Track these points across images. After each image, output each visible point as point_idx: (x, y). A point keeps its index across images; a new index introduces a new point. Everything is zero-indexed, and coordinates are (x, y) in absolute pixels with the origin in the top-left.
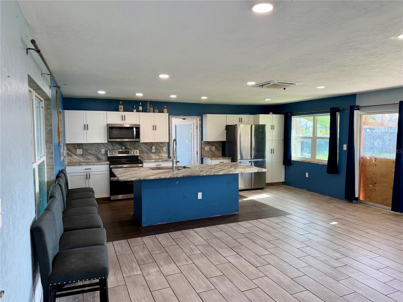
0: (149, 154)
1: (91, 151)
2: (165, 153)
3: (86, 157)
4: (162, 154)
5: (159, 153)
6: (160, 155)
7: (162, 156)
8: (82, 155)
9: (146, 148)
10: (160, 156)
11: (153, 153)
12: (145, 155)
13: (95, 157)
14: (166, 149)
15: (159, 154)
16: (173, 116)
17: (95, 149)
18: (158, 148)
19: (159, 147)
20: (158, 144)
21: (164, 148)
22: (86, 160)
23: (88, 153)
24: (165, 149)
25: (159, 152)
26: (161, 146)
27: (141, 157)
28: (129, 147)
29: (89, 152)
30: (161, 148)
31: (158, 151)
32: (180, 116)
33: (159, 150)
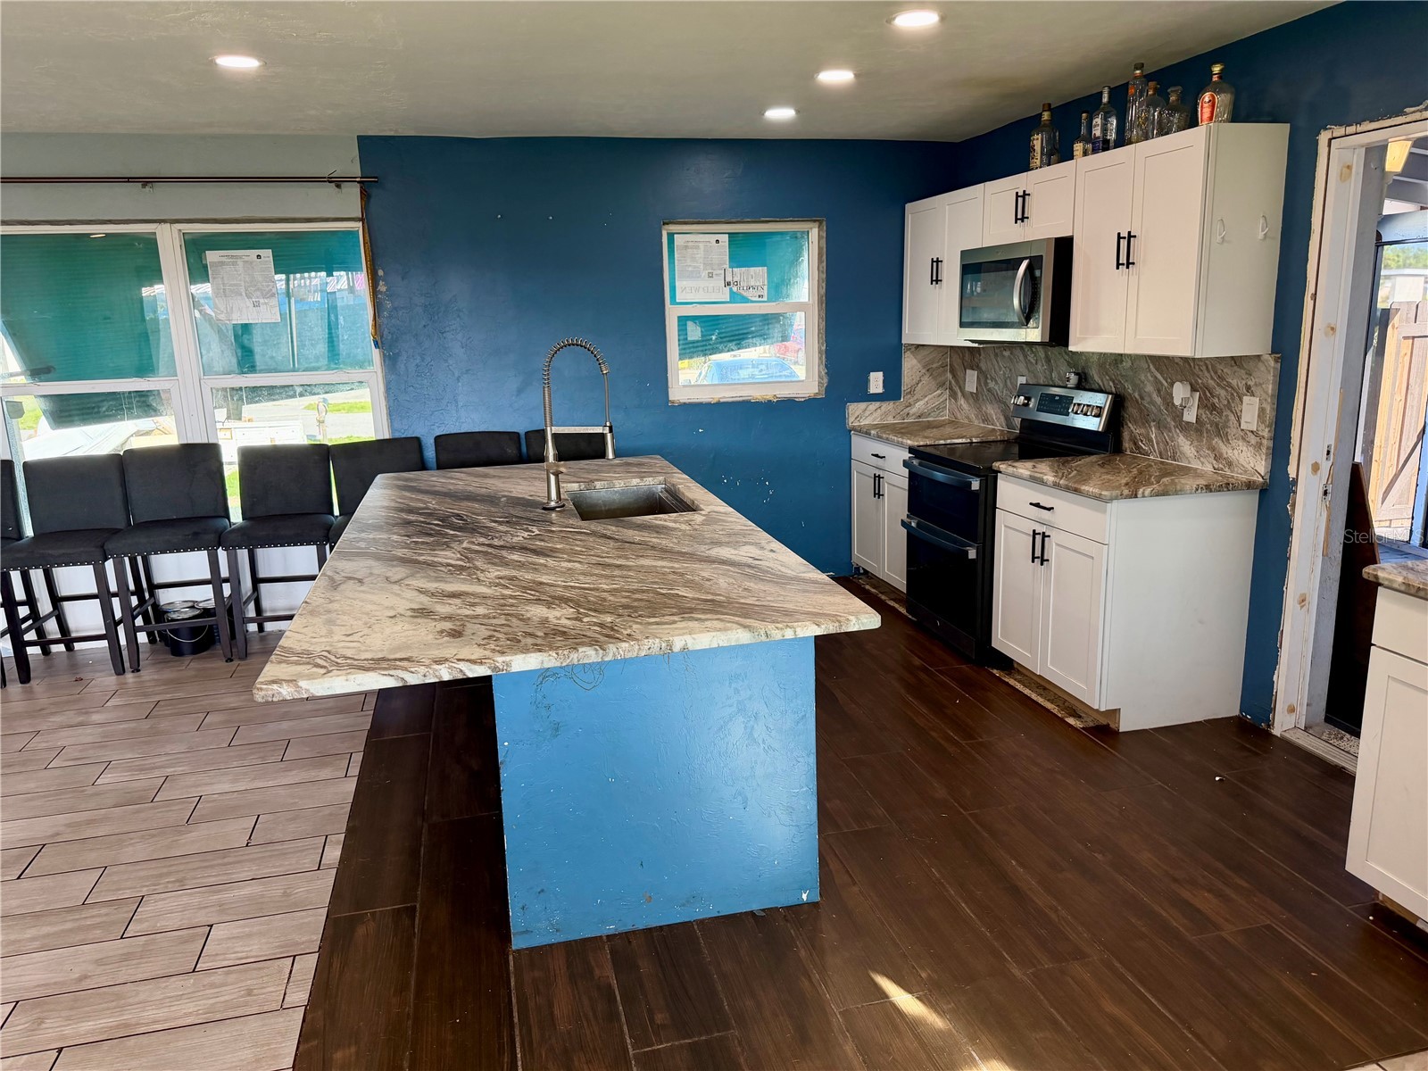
0: (1170, 431)
1: (997, 383)
2: (1253, 440)
3: (984, 408)
4: (1233, 443)
5: (1219, 435)
6: (1225, 450)
7: (1230, 464)
8: (975, 398)
9: (1159, 391)
10: (1221, 455)
11: (1185, 427)
12: (1153, 436)
13: (1002, 411)
14: (1262, 410)
15: (1216, 441)
16: (1339, 131)
17: (1004, 373)
18: (1216, 400)
19: (1223, 393)
20: (1216, 373)
21: (1246, 399)
22: (984, 423)
23: (989, 390)
24: (1252, 412)
25: (1220, 431)
26: (1234, 382)
27: (1135, 444)
28: (1096, 378)
29: (991, 385)
30: (1233, 399)
31: (1213, 425)
32: (1400, 113)
33: (1220, 413)
